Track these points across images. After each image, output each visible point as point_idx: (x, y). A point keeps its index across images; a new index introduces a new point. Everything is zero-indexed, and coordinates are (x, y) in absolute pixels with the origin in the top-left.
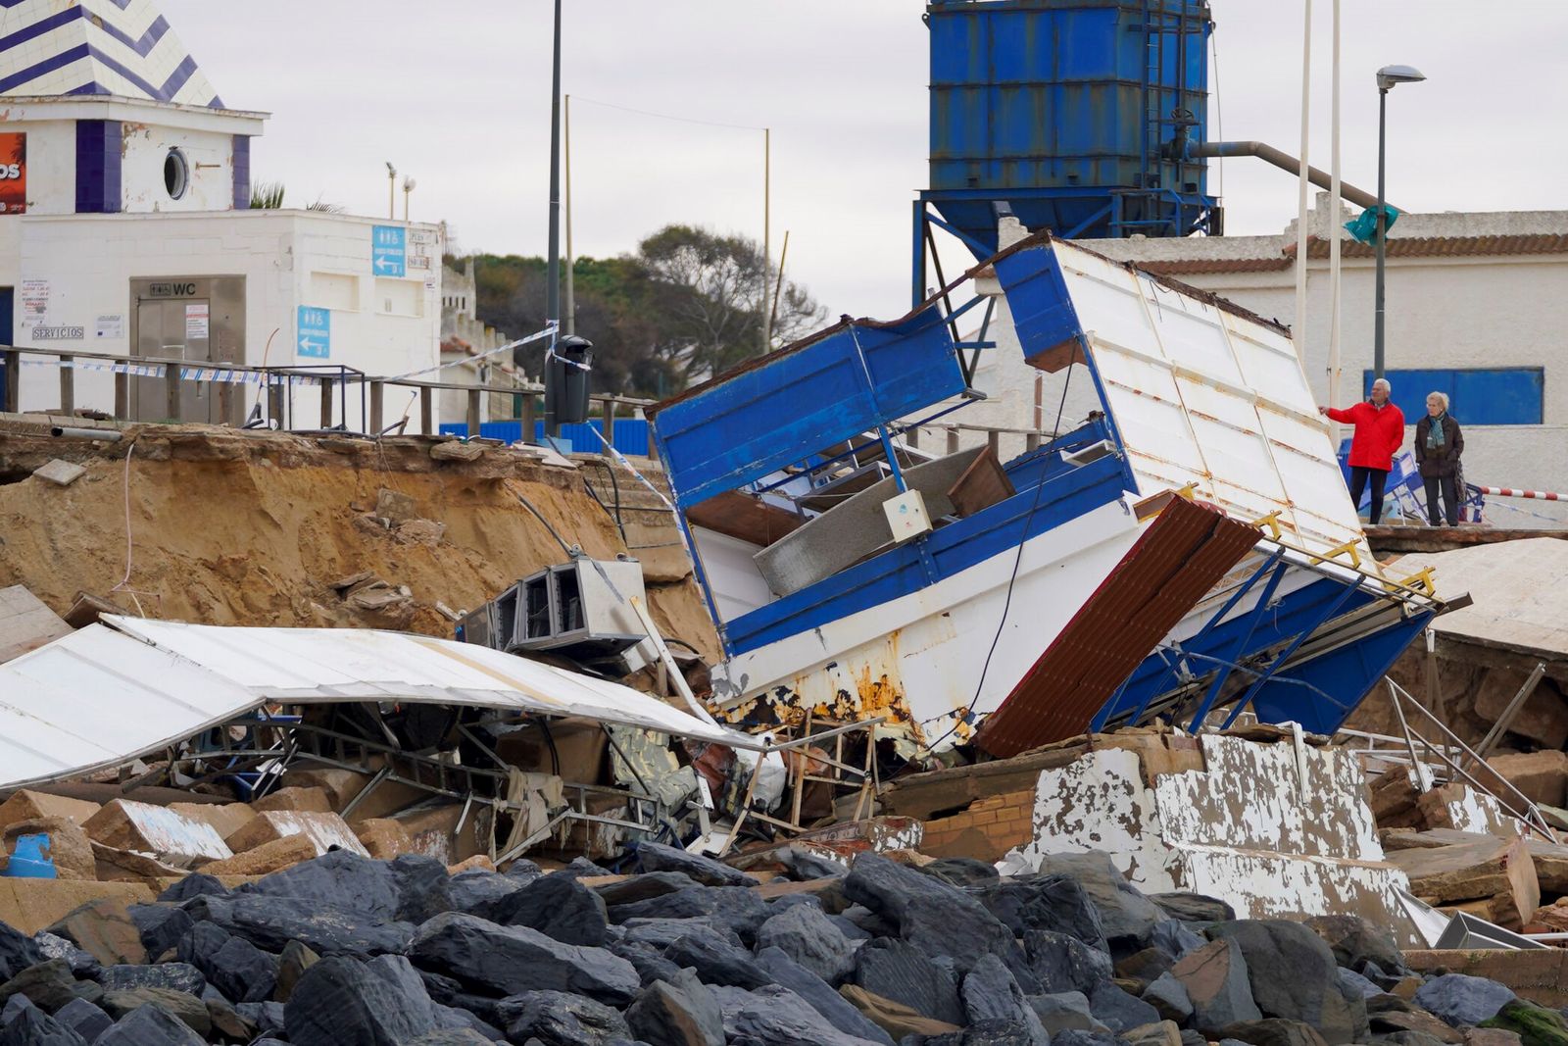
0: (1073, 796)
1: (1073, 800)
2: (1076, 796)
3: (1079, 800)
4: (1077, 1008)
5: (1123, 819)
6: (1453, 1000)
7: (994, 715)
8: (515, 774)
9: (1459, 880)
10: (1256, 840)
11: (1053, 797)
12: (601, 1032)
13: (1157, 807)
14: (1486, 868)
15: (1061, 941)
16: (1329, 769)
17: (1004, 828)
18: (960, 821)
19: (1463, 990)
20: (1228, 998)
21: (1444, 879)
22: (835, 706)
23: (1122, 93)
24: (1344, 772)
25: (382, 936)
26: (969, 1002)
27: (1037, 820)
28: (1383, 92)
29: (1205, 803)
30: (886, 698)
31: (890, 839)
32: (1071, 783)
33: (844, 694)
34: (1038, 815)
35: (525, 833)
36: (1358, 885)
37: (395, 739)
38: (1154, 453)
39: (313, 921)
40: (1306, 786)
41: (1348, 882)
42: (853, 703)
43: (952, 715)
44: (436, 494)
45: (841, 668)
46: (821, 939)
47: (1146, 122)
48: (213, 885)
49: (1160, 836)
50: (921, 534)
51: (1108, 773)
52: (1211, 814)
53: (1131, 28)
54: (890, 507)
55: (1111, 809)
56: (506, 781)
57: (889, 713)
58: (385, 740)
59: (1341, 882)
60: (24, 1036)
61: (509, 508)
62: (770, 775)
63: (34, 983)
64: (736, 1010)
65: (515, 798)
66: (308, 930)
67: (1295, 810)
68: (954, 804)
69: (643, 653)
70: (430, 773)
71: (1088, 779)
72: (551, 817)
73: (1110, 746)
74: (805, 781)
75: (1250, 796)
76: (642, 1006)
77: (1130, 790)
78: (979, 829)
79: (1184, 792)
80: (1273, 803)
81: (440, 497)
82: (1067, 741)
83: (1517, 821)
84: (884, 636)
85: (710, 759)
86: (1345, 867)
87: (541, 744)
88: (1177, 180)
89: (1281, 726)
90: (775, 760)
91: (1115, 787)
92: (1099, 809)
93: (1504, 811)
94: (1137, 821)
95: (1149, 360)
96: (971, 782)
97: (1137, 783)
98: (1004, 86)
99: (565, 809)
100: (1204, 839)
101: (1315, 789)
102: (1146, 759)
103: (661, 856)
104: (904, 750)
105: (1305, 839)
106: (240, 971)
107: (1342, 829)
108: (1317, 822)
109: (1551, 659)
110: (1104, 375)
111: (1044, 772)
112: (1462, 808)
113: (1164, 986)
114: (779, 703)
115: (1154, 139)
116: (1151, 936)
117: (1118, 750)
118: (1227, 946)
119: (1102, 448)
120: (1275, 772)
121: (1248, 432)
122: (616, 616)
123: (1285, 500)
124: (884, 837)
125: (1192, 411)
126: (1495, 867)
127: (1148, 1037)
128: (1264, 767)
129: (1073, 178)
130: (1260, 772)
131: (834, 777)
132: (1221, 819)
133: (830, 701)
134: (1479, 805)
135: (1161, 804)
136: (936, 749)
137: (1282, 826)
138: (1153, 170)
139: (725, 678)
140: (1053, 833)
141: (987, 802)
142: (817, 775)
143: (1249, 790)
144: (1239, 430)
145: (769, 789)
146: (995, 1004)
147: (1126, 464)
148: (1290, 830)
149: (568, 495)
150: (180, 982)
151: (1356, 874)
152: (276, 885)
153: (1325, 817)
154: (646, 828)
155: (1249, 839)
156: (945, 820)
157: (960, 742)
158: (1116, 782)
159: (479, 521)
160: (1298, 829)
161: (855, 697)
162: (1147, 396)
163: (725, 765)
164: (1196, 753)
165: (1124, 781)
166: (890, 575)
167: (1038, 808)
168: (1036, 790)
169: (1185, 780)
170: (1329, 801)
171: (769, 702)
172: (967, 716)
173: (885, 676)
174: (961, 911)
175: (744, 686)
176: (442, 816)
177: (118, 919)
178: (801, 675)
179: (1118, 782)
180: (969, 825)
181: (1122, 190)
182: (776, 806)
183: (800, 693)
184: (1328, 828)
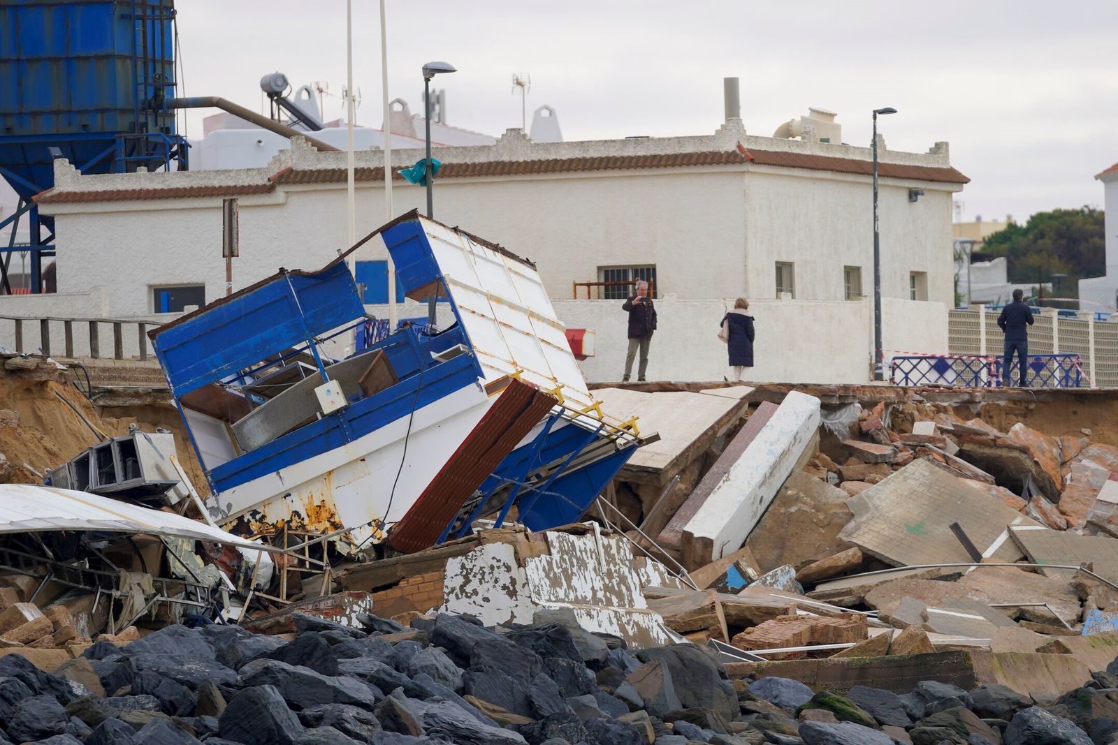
0: (470, 574)
1: (471, 577)
2: (473, 574)
3: (475, 576)
4: (592, 705)
5: (504, 587)
6: (774, 693)
7: (400, 523)
8: (123, 573)
9: (687, 619)
10: (580, 598)
11: (457, 575)
12: (370, 727)
13: (527, 579)
14: (702, 611)
15: (569, 664)
16: (614, 551)
17: (424, 596)
18: (393, 593)
19: (780, 687)
20: (665, 696)
21: (677, 618)
22: (291, 521)
23: (119, 64)
24: (622, 551)
25: (226, 675)
26: (536, 703)
27: (446, 590)
28: (427, 80)
29: (552, 575)
30: (324, 515)
31: (354, 606)
32: (469, 565)
33: (297, 513)
34: (447, 587)
35: (131, 612)
36: (637, 624)
37: (51, 554)
38: (487, 351)
39: (185, 668)
40: (603, 562)
41: (632, 623)
42: (303, 519)
43: (370, 524)
44: (9, 392)
45: (294, 497)
46: (446, 668)
47: (136, 85)
48: (113, 648)
49: (530, 597)
50: (341, 408)
51: (493, 558)
52: (555, 583)
53: (123, 17)
54: (320, 391)
55: (496, 581)
56: (118, 578)
57: (328, 524)
58: (44, 554)
59: (628, 623)
60: (103, 739)
61: (53, 400)
62: (264, 567)
63: (81, 709)
64: (422, 713)
65: (125, 589)
66: (183, 673)
67: (599, 578)
68: (388, 582)
69: (178, 493)
70: (74, 575)
71: (480, 563)
72: (146, 600)
73: (494, 541)
74: (288, 571)
75: (575, 570)
76: (382, 712)
77: (508, 569)
78: (407, 597)
79: (541, 569)
80: (587, 573)
81: (12, 394)
82: (463, 539)
83: (677, 579)
84: (322, 475)
85: (225, 559)
86: (629, 613)
87: (133, 553)
88: (157, 125)
89: (587, 523)
90: (266, 557)
91: (498, 567)
92: (488, 582)
93: (669, 574)
94: (514, 588)
95: (475, 291)
96: (400, 567)
97: (513, 564)
98: (30, 61)
99: (155, 595)
100: (553, 599)
101: (608, 564)
102: (518, 548)
103: (310, 621)
104: (342, 548)
105: (605, 596)
106: (172, 698)
107: (623, 588)
108: (610, 585)
109: (635, 470)
110: (457, 302)
111: (450, 560)
112: (646, 572)
113: (624, 689)
114: (253, 521)
115: (142, 96)
116: (607, 660)
117: (500, 543)
118: (660, 664)
119: (458, 349)
120: (586, 554)
121: (528, 334)
122: (158, 468)
123: (551, 377)
124: (351, 605)
125: (500, 322)
126: (708, 610)
127: (635, 721)
128: (581, 551)
129: (85, 126)
130: (579, 554)
131: (306, 568)
132: (561, 586)
133: (287, 518)
134: (655, 570)
135: (529, 577)
136: (363, 547)
137: (593, 588)
138: (142, 119)
139: (216, 506)
140: (457, 598)
141: (411, 580)
142: (293, 567)
143: (574, 567)
144: (523, 333)
145: (263, 577)
146: (552, 703)
147: (475, 359)
148: (597, 591)
149: (67, 388)
150: (147, 706)
151: (636, 617)
152: (139, 647)
153: (614, 581)
154: (203, 605)
155: (576, 597)
156: (384, 592)
157: (376, 542)
158: (498, 564)
159: (37, 409)
160: (601, 590)
161: (304, 515)
162: (478, 314)
163: (235, 562)
164: (544, 543)
165: (504, 564)
166: (320, 435)
167: (447, 582)
168: (445, 571)
169: (541, 561)
170: (615, 571)
171: (246, 520)
172: (380, 525)
173: (323, 501)
174: (510, 648)
175: (229, 511)
176: (83, 602)
177: (88, 671)
178: (268, 502)
179: (501, 564)
180: (400, 595)
181: (123, 135)
182: (267, 588)
183: (267, 513)
184: (617, 589)
